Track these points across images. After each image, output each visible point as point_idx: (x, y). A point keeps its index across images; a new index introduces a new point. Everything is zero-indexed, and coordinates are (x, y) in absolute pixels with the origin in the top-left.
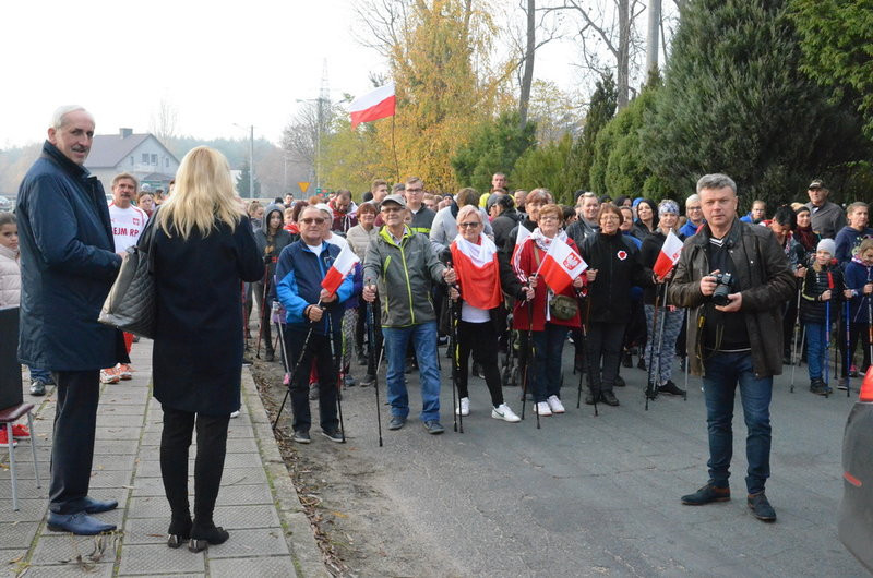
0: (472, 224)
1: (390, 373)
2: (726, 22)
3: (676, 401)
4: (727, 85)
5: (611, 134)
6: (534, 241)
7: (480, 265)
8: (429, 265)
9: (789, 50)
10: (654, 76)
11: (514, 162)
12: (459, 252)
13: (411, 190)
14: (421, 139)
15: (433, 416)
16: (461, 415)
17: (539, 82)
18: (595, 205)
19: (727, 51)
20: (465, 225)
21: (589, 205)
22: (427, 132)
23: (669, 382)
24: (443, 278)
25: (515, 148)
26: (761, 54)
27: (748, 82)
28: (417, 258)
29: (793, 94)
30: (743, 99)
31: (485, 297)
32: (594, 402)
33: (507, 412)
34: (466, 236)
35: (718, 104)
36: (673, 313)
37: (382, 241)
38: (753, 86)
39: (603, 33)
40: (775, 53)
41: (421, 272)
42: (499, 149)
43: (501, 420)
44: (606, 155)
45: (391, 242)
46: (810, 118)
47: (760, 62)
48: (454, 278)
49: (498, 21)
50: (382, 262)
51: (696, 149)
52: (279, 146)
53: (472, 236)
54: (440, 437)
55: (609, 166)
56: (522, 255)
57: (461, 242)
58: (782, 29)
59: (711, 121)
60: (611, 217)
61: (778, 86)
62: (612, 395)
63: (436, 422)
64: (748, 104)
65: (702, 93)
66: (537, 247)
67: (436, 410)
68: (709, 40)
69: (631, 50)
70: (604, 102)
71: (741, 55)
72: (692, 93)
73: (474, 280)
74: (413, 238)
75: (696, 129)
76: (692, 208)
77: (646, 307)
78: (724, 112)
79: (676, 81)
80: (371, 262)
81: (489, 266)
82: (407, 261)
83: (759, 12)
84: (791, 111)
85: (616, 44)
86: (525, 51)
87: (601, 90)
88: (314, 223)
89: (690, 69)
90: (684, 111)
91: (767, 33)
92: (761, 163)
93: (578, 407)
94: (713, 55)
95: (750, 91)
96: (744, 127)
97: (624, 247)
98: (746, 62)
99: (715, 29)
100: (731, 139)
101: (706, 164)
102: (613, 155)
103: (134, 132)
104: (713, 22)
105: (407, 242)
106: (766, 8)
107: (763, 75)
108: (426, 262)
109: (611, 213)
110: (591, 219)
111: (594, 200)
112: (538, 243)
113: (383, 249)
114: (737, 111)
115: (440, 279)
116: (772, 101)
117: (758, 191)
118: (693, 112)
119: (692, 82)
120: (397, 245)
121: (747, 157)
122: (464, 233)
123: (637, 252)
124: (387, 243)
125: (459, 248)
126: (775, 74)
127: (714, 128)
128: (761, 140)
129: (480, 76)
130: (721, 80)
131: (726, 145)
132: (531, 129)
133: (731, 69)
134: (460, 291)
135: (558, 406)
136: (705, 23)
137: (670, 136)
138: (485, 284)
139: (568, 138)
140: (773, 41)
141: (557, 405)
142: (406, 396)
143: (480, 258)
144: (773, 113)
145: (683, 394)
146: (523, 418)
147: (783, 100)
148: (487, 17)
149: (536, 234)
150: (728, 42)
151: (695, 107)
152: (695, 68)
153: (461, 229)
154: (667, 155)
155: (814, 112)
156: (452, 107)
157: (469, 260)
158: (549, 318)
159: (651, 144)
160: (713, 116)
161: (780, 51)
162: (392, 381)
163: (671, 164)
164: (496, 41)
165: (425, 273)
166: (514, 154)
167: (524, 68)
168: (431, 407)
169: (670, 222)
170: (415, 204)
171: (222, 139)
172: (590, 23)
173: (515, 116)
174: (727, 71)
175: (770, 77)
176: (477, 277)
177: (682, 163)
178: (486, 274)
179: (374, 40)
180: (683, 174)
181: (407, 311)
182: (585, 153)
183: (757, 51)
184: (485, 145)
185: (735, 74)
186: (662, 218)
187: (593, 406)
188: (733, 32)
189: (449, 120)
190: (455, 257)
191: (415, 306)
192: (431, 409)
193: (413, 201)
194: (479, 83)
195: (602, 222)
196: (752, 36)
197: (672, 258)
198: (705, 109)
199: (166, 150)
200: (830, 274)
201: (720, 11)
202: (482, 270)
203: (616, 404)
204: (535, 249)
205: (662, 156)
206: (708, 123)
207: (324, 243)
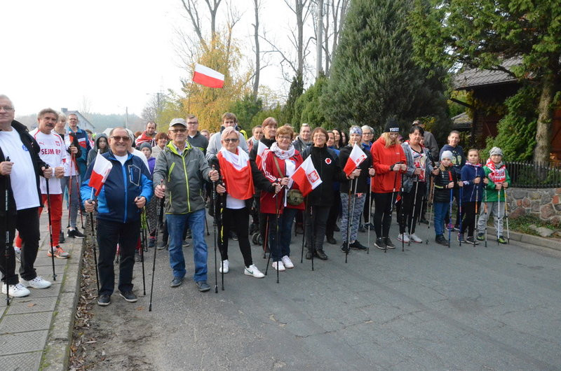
0: (233, 140)
1: (172, 246)
2: (366, 38)
3: (361, 253)
4: (367, 72)
5: (302, 101)
6: (273, 153)
7: (239, 169)
8: (201, 169)
9: (399, 53)
10: (321, 75)
11: (251, 119)
12: (224, 159)
13: (190, 123)
14: (205, 109)
15: (202, 278)
16: (223, 273)
17: (262, 86)
18: (308, 132)
19: (366, 53)
20: (228, 140)
21: (304, 131)
22: (208, 106)
23: (356, 241)
24: (209, 177)
25: (252, 112)
26: (384, 55)
27: (378, 70)
28: (193, 165)
29: (401, 77)
30: (376, 79)
31: (242, 191)
32: (311, 258)
33: (255, 271)
34: (229, 148)
35: (362, 82)
36: (360, 198)
37: (169, 151)
38: (381, 72)
39: (291, 64)
40: (392, 54)
41: (196, 175)
42: (244, 112)
43: (251, 276)
44: (300, 112)
45: (176, 152)
46: (410, 90)
47: (385, 59)
48: (217, 177)
49: (242, 52)
50: (168, 168)
51: (351, 106)
52: (141, 117)
53: (233, 148)
54: (207, 294)
55: (302, 118)
56: (266, 161)
57: (224, 152)
58: (396, 42)
59: (359, 91)
60: (320, 135)
61: (393, 72)
62: (322, 252)
63: (205, 282)
64: (378, 83)
65: (353, 76)
66: (277, 157)
67: (205, 273)
68: (357, 48)
69: (304, 71)
70: (297, 86)
71: (374, 56)
72: (348, 77)
73: (235, 179)
74: (191, 150)
75: (351, 96)
76: (365, 134)
77: (342, 195)
78: (365, 86)
79: (339, 70)
80: (160, 168)
81: (245, 169)
82: (187, 166)
83: (384, 32)
84: (400, 86)
85: (297, 68)
86: (255, 71)
87: (295, 82)
88: (121, 141)
89: (347, 64)
90: (344, 86)
91: (388, 43)
92: (385, 113)
93: (302, 262)
94: (359, 56)
95: (379, 75)
96: (376, 94)
97: (329, 156)
98: (377, 60)
99: (360, 42)
100: (370, 101)
101: (356, 114)
102: (304, 112)
103: (69, 110)
104: (359, 38)
105: (187, 153)
106: (387, 30)
107: (386, 66)
108: (199, 167)
109: (320, 133)
110: (305, 140)
111: (308, 128)
112: (277, 154)
113: (169, 157)
114: (373, 86)
115: (207, 178)
116: (390, 80)
117: (383, 129)
118: (349, 87)
119: (347, 70)
120: (180, 154)
121: (378, 111)
122: (227, 146)
123: (337, 158)
124: (173, 153)
125: (224, 156)
126: (392, 66)
127: (360, 95)
128: (385, 102)
129: (234, 78)
130: (364, 69)
131: (367, 104)
132: (260, 102)
133: (369, 63)
134: (225, 187)
135: (289, 264)
136: (355, 38)
137: (336, 99)
138: (243, 182)
139: (279, 106)
140: (390, 49)
141: (288, 262)
142: (184, 262)
143: (239, 163)
144: (391, 87)
145: (364, 248)
146: (266, 274)
147: (396, 80)
148: (237, 49)
149: (274, 147)
150: (367, 49)
151: (350, 83)
152: (349, 62)
153: (225, 143)
154: (335, 110)
155: (412, 87)
156: (220, 94)
157: (231, 165)
158: (285, 205)
159: (326, 104)
160: (360, 88)
161: (395, 54)
162: (173, 252)
163: (337, 115)
164: (241, 61)
165: (199, 175)
166: (252, 115)
167: (255, 79)
168: (202, 272)
169: (355, 140)
170: (193, 132)
171: (114, 115)
172: (285, 59)
173: (251, 96)
174: (367, 64)
175: (389, 68)
176: (238, 177)
177: (343, 114)
178: (243, 175)
179: (184, 65)
180: (343, 120)
181: (184, 203)
182: (288, 113)
183: (382, 53)
184: (237, 110)
185: (371, 66)
186: (351, 137)
187: (311, 261)
188: (370, 43)
189: (219, 99)
190: (221, 163)
191: (191, 199)
192: (201, 272)
193: (192, 130)
194: (234, 82)
195: (314, 138)
196: (380, 45)
197: (356, 162)
198: (355, 85)
199: (84, 119)
200: (450, 172)
201: (363, 32)
202: (241, 172)
203: (326, 259)
204: (275, 157)
205: (332, 110)
206: (357, 92)
207: (129, 154)
